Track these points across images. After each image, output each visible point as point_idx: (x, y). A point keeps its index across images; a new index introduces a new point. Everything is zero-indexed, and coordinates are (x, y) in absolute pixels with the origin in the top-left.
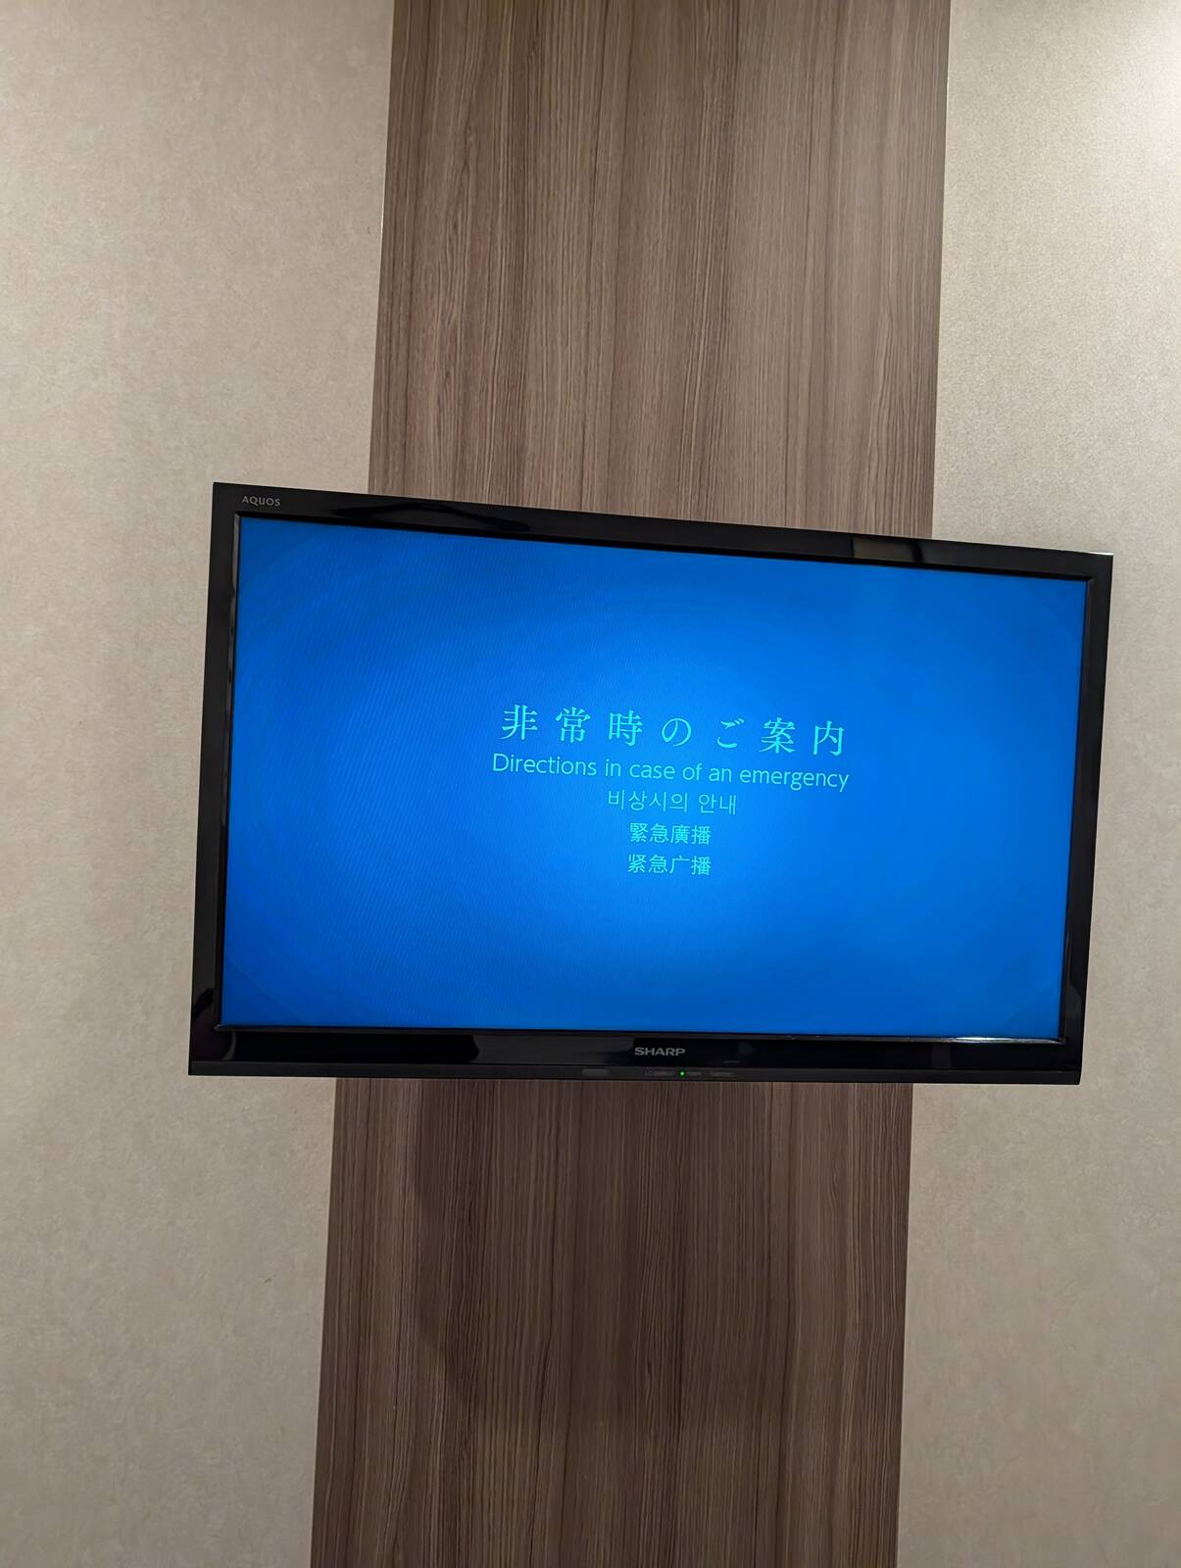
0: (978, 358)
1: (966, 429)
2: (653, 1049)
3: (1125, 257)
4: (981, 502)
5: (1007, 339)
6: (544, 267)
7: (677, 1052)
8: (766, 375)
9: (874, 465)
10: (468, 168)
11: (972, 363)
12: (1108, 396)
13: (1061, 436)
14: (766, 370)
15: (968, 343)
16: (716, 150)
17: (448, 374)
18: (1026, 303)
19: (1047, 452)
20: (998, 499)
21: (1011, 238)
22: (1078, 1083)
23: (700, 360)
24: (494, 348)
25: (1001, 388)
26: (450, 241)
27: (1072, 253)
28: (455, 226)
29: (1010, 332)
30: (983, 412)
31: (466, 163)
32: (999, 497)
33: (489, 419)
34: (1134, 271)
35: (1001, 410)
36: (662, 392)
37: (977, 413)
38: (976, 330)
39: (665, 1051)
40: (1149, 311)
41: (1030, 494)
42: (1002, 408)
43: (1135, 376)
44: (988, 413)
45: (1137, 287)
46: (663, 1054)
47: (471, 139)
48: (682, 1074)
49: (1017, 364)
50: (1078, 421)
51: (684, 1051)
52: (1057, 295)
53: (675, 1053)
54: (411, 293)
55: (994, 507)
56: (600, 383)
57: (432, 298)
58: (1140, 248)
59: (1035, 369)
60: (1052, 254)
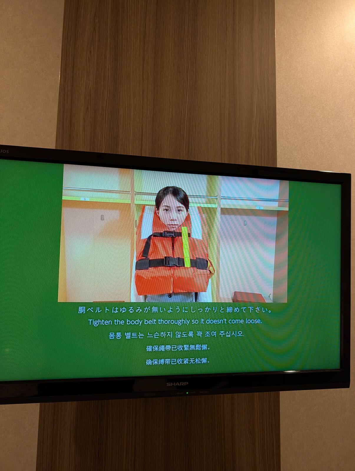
0: (289, 108)
1: (286, 133)
2: (175, 383)
3: (338, 73)
4: (293, 160)
5: (299, 101)
6: (126, 69)
7: (185, 384)
8: (212, 109)
9: (254, 144)
10: (96, 31)
11: (286, 110)
12: (336, 122)
13: (320, 136)
14: (212, 108)
15: (285, 102)
16: (191, 28)
17: (88, 108)
18: (305, 89)
19: (315, 142)
20: (299, 159)
21: (298, 66)
22: (349, 387)
23: (187, 104)
24: (106, 99)
25: (298, 119)
26: (88, 57)
27: (320, 71)
28: (90, 52)
29: (300, 99)
30: (292, 127)
31: (95, 29)
32: (299, 158)
33: (104, 125)
34: (342, 78)
35: (298, 127)
36: (172, 116)
37: (289, 127)
38: (288, 98)
39: (180, 384)
40: (348, 92)
41: (310, 157)
42: (298, 126)
43: (344, 115)
44: (294, 127)
45: (343, 84)
46: (179, 385)
47: (97, 20)
48: (187, 393)
49: (303, 110)
50: (326, 131)
51: (188, 383)
52: (316, 86)
53: (184, 384)
54: (73, 77)
55: (297, 162)
56: (148, 113)
57: (81, 79)
58: (343, 70)
59: (310, 112)
60: (313, 72)
